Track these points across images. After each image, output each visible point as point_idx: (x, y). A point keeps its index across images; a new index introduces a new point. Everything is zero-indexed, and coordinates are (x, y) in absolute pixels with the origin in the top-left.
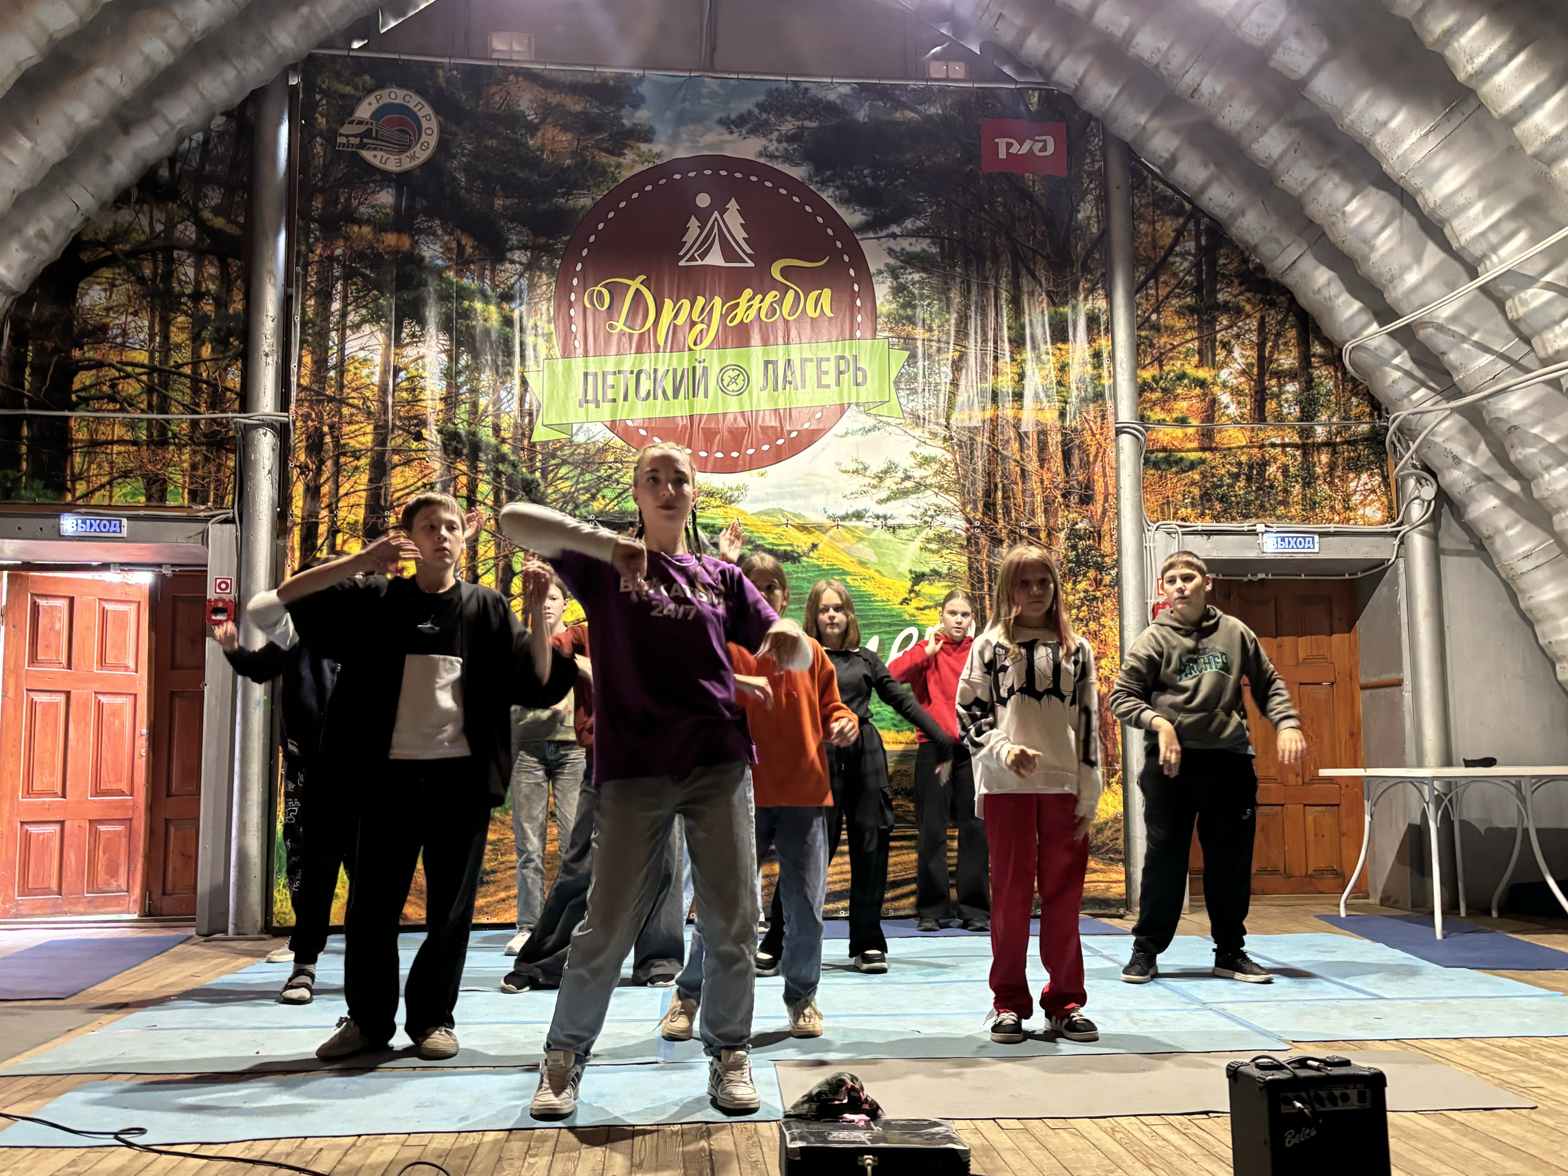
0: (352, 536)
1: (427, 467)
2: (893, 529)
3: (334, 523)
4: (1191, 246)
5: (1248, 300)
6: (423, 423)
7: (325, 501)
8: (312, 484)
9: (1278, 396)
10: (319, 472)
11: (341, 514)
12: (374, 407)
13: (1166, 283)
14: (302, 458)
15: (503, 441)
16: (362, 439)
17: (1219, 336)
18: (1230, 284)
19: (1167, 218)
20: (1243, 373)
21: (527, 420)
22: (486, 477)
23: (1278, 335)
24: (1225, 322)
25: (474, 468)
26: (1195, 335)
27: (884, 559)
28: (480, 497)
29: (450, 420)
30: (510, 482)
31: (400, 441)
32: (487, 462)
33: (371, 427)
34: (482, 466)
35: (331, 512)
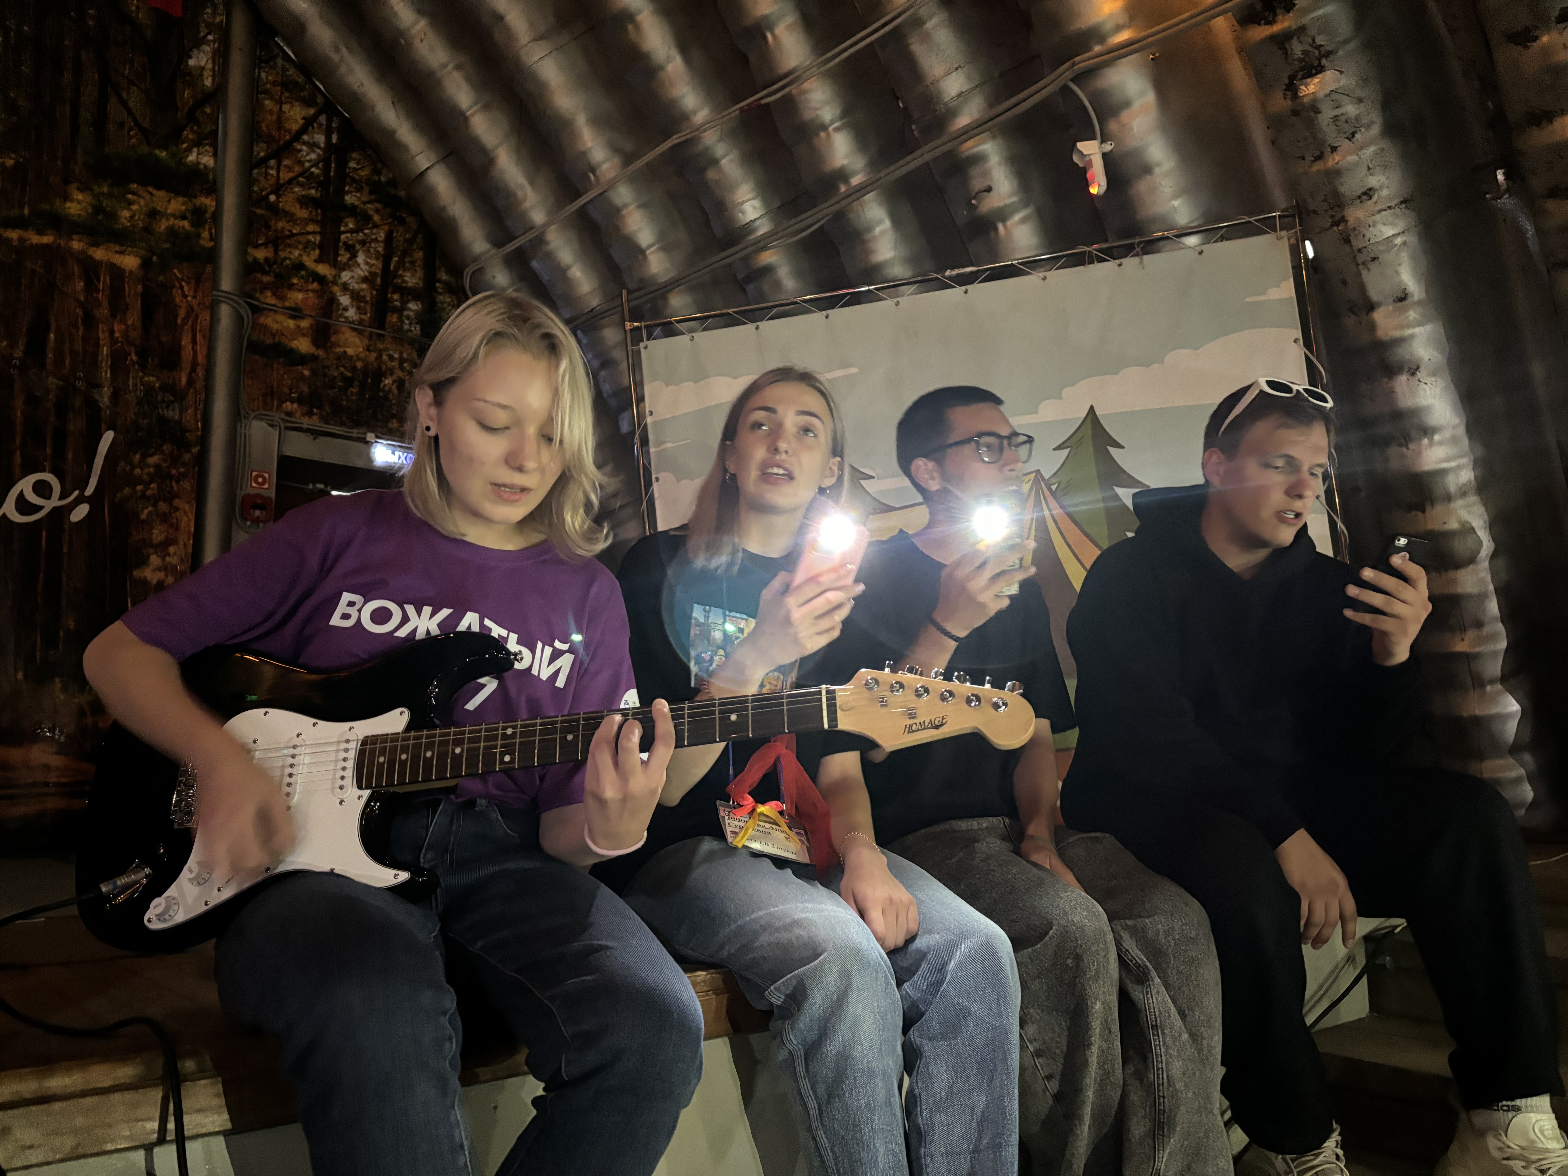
4: (320, 139)
5: (377, 211)
9: (400, 311)
13: (289, 169)
17: (343, 237)
18: (359, 189)
19: (297, 104)
20: (365, 280)
23: (405, 253)
24: (351, 226)
26: (318, 229)
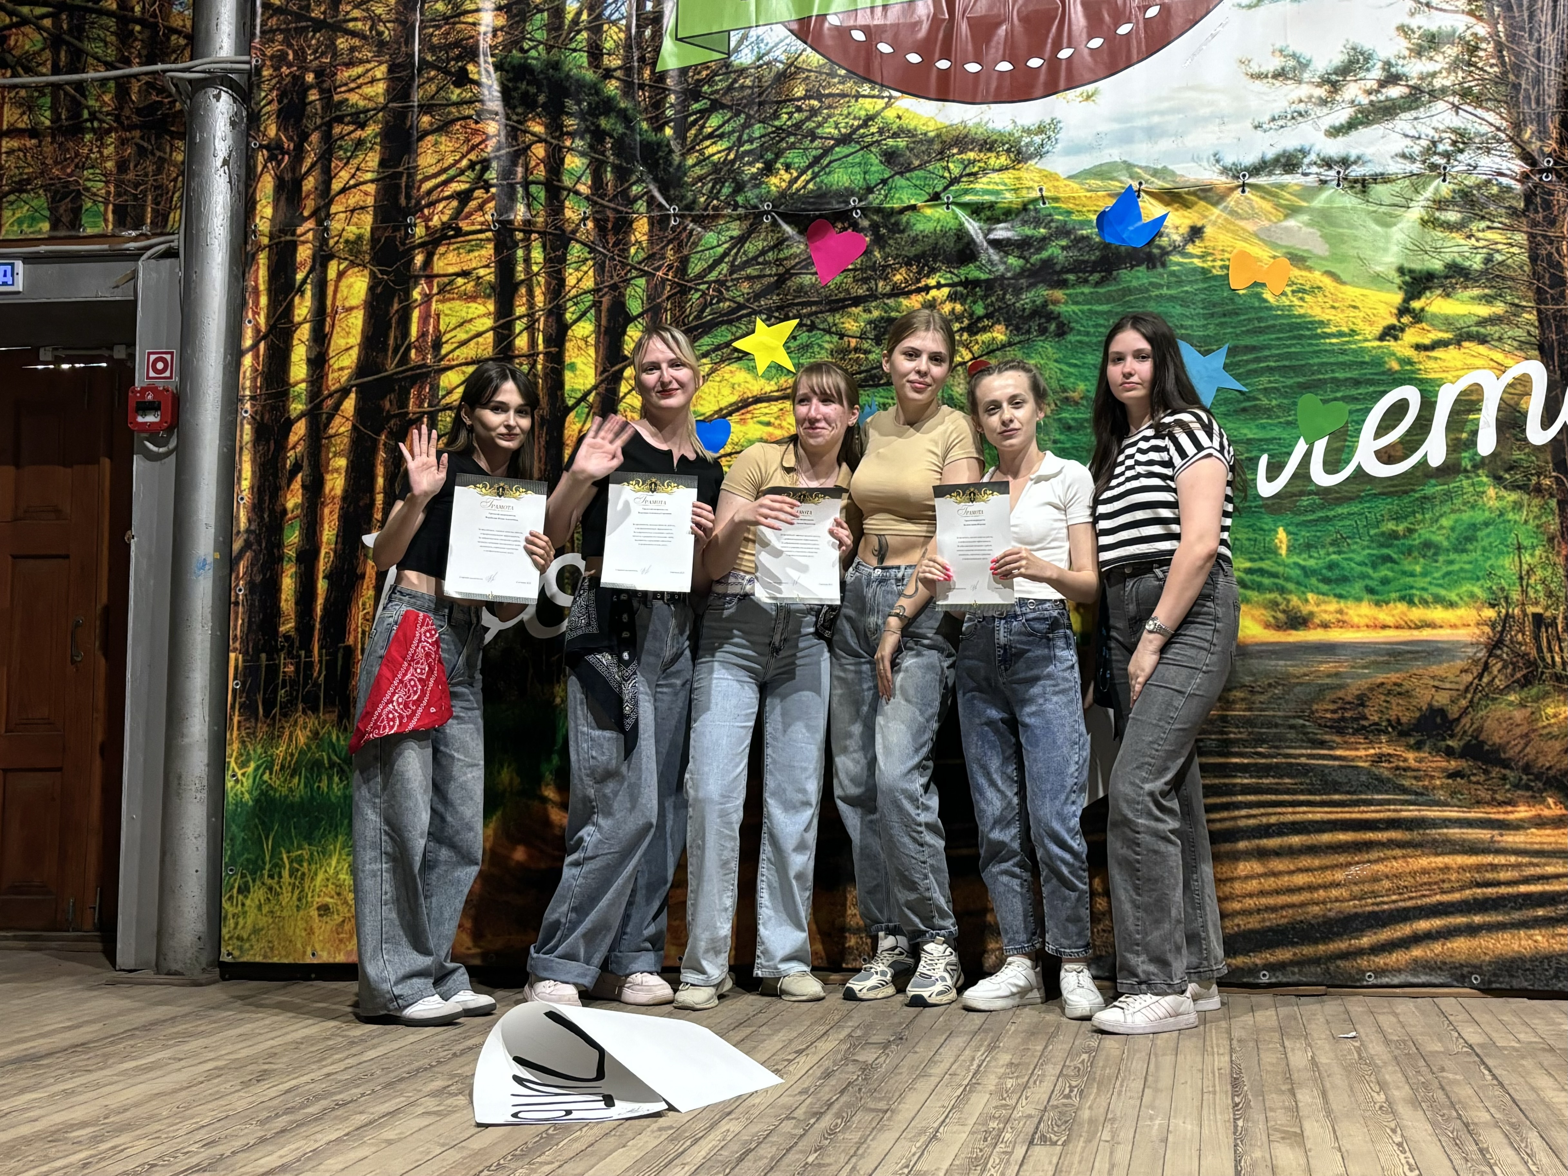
0: (353, 264)
1: (476, 132)
2: (1362, 185)
3: (324, 242)
6: (471, 53)
7: (310, 205)
8: (288, 177)
10: (299, 155)
11: (336, 225)
12: (387, 32)
14: (272, 131)
15: (608, 74)
16: (368, 90)
21: (648, 32)
22: (579, 143)
25: (556, 128)
27: (1344, 248)
28: (567, 181)
29: (515, 43)
30: (620, 147)
31: (432, 88)
32: (582, 116)
33: (384, 68)
34: (571, 123)
35: (320, 223)
